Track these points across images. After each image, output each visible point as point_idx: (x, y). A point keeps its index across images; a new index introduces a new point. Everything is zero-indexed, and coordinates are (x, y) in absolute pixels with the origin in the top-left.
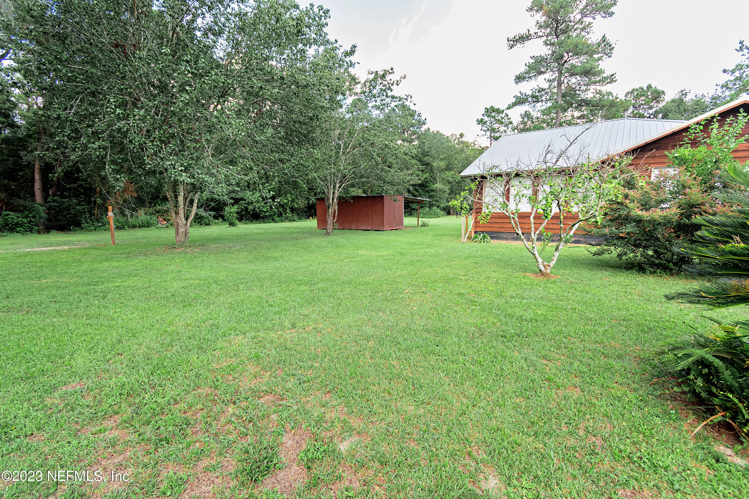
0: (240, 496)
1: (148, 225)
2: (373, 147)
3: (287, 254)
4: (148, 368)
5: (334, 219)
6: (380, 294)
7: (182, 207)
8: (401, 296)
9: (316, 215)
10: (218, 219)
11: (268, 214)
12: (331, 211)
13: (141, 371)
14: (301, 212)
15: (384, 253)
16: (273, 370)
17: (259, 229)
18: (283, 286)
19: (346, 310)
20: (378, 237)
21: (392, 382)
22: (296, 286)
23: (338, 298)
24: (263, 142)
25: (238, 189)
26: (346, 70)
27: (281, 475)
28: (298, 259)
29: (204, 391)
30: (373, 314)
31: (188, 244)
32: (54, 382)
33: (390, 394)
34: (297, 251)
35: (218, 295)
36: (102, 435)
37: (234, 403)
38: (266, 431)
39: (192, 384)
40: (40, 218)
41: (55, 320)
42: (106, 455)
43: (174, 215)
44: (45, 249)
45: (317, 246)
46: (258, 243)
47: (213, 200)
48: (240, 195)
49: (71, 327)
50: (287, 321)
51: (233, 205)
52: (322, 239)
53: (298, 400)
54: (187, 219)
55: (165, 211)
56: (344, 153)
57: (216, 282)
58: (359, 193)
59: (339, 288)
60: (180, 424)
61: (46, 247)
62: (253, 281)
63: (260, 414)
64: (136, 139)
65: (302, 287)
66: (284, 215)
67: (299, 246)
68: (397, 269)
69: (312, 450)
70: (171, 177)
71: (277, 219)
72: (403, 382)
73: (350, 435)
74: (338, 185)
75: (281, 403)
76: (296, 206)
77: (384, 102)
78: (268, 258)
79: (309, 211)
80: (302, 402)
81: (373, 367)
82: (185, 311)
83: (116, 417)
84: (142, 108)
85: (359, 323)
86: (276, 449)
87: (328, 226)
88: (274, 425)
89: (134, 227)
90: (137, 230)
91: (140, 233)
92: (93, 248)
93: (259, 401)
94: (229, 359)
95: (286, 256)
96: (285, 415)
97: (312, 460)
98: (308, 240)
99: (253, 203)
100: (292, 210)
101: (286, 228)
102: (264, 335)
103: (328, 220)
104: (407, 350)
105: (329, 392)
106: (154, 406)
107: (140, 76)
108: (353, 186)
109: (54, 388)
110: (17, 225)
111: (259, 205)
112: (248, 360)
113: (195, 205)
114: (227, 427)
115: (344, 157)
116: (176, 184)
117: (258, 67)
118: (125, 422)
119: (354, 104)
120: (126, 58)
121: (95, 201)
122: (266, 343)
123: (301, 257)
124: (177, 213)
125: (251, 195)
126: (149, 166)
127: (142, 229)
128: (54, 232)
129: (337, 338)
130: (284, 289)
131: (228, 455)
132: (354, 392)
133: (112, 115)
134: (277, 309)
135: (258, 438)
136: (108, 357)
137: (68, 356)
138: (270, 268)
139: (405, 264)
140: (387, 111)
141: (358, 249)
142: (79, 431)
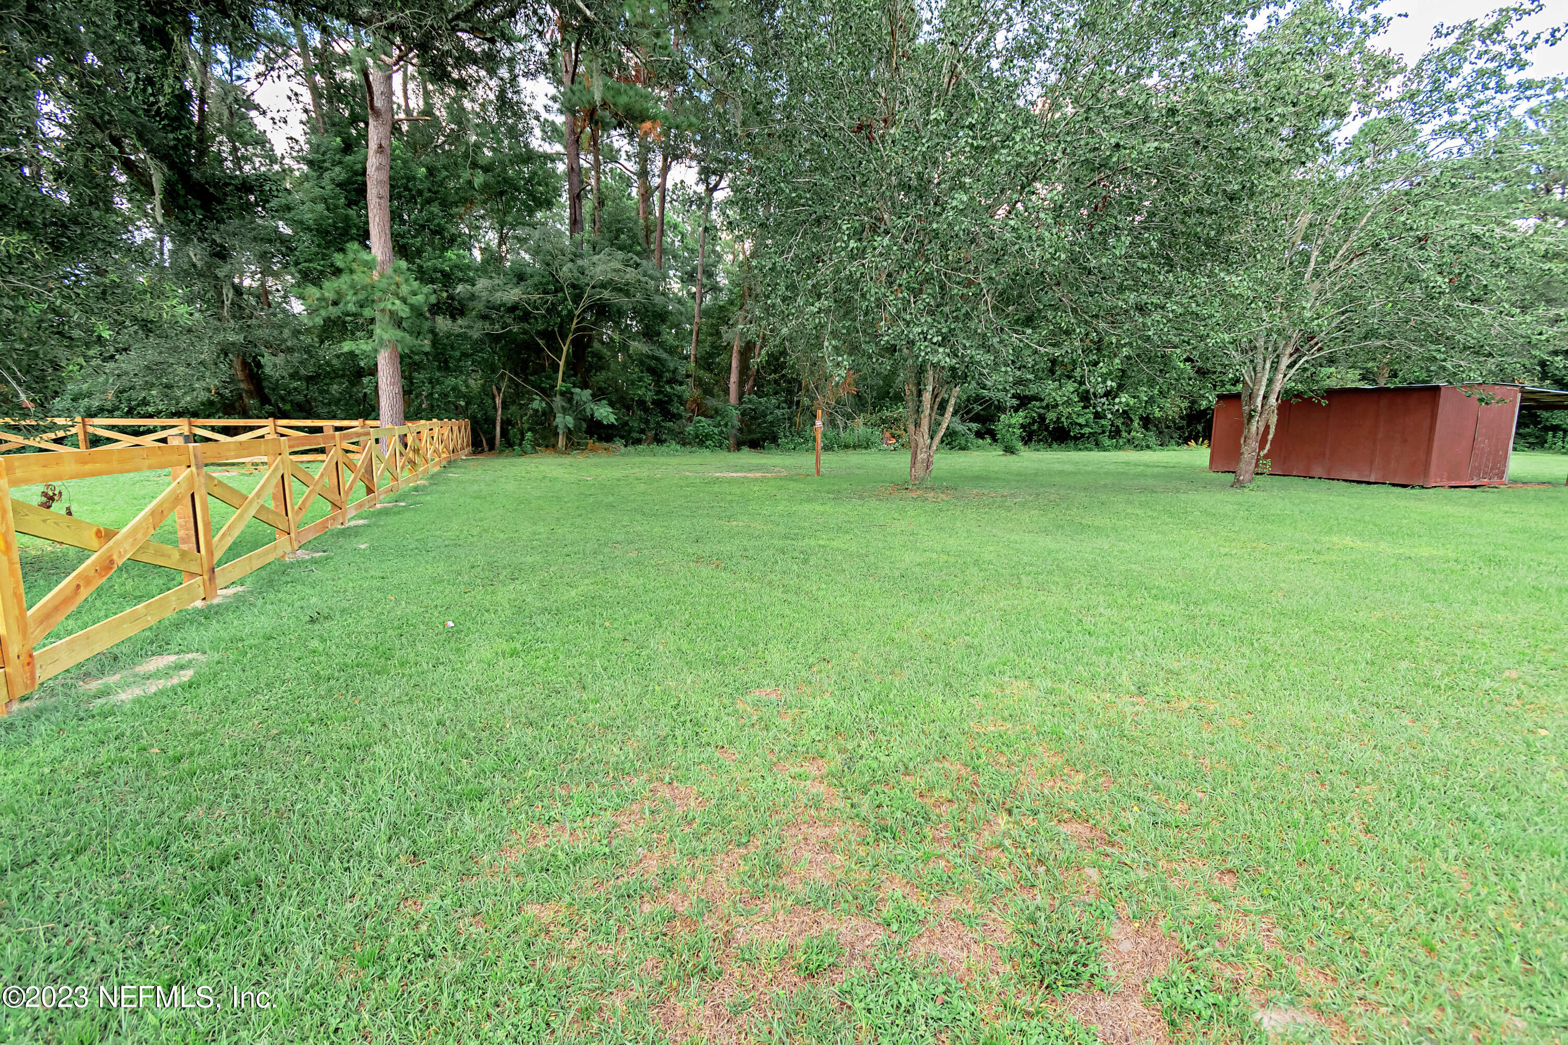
0: (1019, 1001)
1: (865, 445)
2: (1422, 248)
3: (1128, 523)
4: (866, 697)
5: (1262, 447)
6: (1404, 665)
7: (927, 412)
8: (1487, 683)
9: (1207, 435)
10: (983, 438)
11: (1087, 430)
12: (1255, 427)
13: (856, 698)
14: (1168, 427)
15: (1425, 552)
16: (1092, 772)
17: (1064, 462)
18: (1117, 594)
19: (1287, 684)
20: (1402, 503)
21: (1441, 921)
22: (1149, 600)
23: (1266, 651)
24: (1103, 269)
25: (1031, 377)
26: (1359, 46)
27: (1104, 1005)
28: (1154, 537)
29: (954, 768)
30: (1379, 715)
31: (929, 484)
32: (746, 679)
33: (1431, 950)
34: (1153, 518)
35: (981, 590)
36: (803, 783)
37: (1010, 813)
38: (1074, 897)
39: (935, 749)
40: (733, 427)
41: (746, 584)
42: (806, 818)
43: (911, 427)
44: (734, 475)
45: (1206, 512)
46: (1062, 492)
47: (978, 399)
48: (1033, 389)
49: (765, 600)
50: (1125, 673)
51: (1016, 411)
52: (1220, 496)
53: (1148, 859)
54: (932, 438)
55: (896, 420)
56: (1316, 274)
57: (976, 563)
58: (1351, 379)
59: (1270, 625)
60: (915, 813)
61: (736, 472)
62: (1050, 573)
63: (1062, 856)
64: (873, 291)
65: (1166, 604)
66: (1124, 434)
67: (1159, 508)
68: (1474, 602)
69: (1183, 987)
70: (917, 357)
71: (1107, 442)
72: (1482, 934)
73: (1291, 1003)
74: (1285, 361)
75: (1109, 850)
76: (1158, 414)
77: (1485, 108)
78: (1083, 528)
79: (1189, 425)
80: (1160, 869)
81: (1373, 855)
82: (923, 608)
83: (820, 762)
84: (887, 232)
85: (1329, 728)
86: (1096, 944)
87: (1242, 465)
88: (1092, 891)
89: (847, 447)
90: (850, 452)
91: (854, 458)
92: (791, 479)
93: (1061, 828)
94: (1000, 722)
95: (1125, 528)
96: (1118, 879)
97: (1185, 1012)
98: (1183, 497)
99: (1057, 405)
100: (1146, 422)
101: (1127, 463)
102: (1072, 692)
103: (1244, 449)
104: (1506, 845)
105: (1230, 871)
106: (875, 765)
107: (890, 174)
108: (1331, 361)
109: (745, 689)
110: (708, 436)
111: (1070, 410)
112: (1038, 734)
113: (950, 409)
114: (995, 853)
115: (1317, 284)
116: (921, 371)
117: (1116, 102)
118: (833, 776)
119: (1371, 134)
120: (870, 146)
121: (798, 402)
122: (1077, 710)
123: (1163, 533)
124: (917, 425)
125: (1055, 390)
126: (886, 338)
127: (858, 450)
128: (745, 449)
129: (1263, 751)
130: (1120, 601)
131: (995, 909)
132: (1308, 902)
133: (843, 253)
134: (1102, 643)
135: (1057, 903)
136: (811, 660)
137: (761, 645)
138: (1089, 550)
139: (1504, 594)
140: (1491, 132)
141: (1330, 531)
142: (775, 764)
